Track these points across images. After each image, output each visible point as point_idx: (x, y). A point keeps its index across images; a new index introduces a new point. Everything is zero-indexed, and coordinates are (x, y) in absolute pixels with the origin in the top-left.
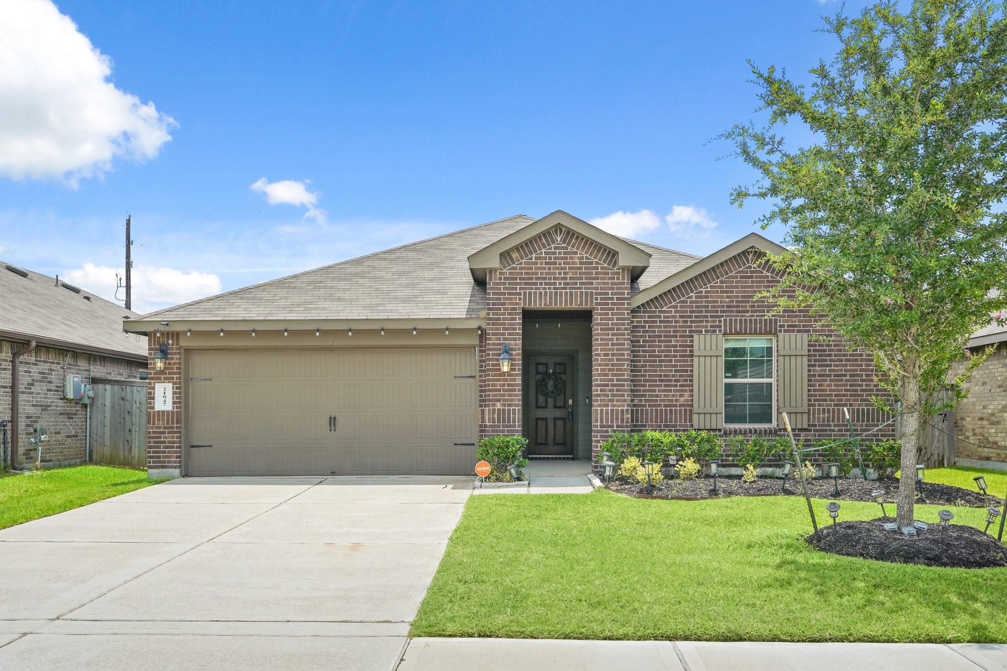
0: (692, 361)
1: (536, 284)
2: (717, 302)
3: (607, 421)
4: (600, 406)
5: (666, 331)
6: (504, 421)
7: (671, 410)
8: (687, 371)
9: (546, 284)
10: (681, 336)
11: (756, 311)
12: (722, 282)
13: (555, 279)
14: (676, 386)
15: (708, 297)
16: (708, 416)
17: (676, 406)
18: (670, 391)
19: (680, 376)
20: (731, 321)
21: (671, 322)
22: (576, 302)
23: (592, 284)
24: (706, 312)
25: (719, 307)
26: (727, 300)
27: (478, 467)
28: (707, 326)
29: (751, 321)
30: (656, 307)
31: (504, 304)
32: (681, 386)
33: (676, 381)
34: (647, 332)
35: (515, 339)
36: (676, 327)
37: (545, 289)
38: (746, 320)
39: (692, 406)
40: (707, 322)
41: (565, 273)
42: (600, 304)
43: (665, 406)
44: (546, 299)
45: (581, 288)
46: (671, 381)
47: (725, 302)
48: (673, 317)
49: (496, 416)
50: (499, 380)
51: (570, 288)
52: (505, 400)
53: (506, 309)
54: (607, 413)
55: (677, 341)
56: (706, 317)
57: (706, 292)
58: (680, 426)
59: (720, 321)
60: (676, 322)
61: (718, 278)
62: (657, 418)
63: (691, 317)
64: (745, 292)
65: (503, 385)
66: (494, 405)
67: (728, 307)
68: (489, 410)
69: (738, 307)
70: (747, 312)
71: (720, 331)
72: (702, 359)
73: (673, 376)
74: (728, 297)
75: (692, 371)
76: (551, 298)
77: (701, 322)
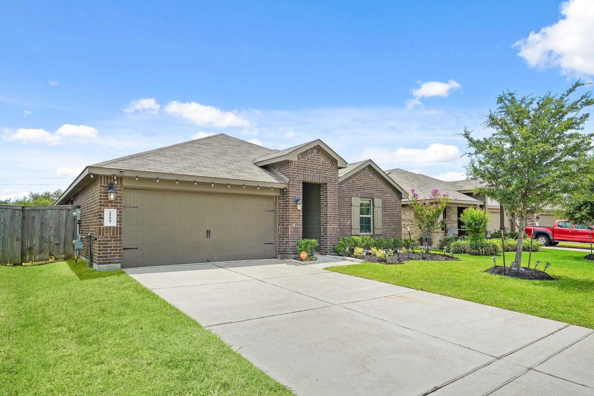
0: (351, 208)
1: (307, 170)
3: (332, 233)
4: (329, 225)
6: (296, 233)
8: (349, 212)
9: (311, 171)
10: (348, 197)
11: (368, 189)
12: (359, 177)
13: (314, 169)
14: (346, 217)
15: (355, 182)
16: (356, 230)
17: (346, 226)
18: (344, 220)
20: (361, 192)
22: (321, 180)
23: (326, 173)
24: (355, 188)
25: (358, 186)
27: (301, 254)
28: (355, 194)
29: (367, 193)
31: (296, 178)
32: (348, 217)
35: (300, 195)
36: (346, 193)
37: (310, 173)
38: (365, 193)
39: (351, 226)
40: (355, 192)
41: (317, 167)
42: (329, 182)
43: (343, 226)
44: (311, 178)
45: (322, 174)
46: (345, 215)
47: (360, 185)
48: (345, 189)
49: (293, 230)
50: (294, 213)
51: (319, 174)
52: (296, 223)
53: (296, 180)
54: (331, 229)
55: (346, 199)
56: (355, 190)
57: (355, 180)
58: (348, 234)
59: (359, 192)
60: (346, 191)
61: (358, 175)
62: (341, 231)
63: (350, 190)
64: (365, 181)
65: (295, 216)
66: (292, 225)
67: (361, 187)
68: (290, 227)
69: (363, 187)
70: (366, 189)
71: (359, 196)
72: (354, 207)
73: (346, 213)
74: (361, 183)
75: (351, 211)
76: (313, 177)
77: (353, 192)
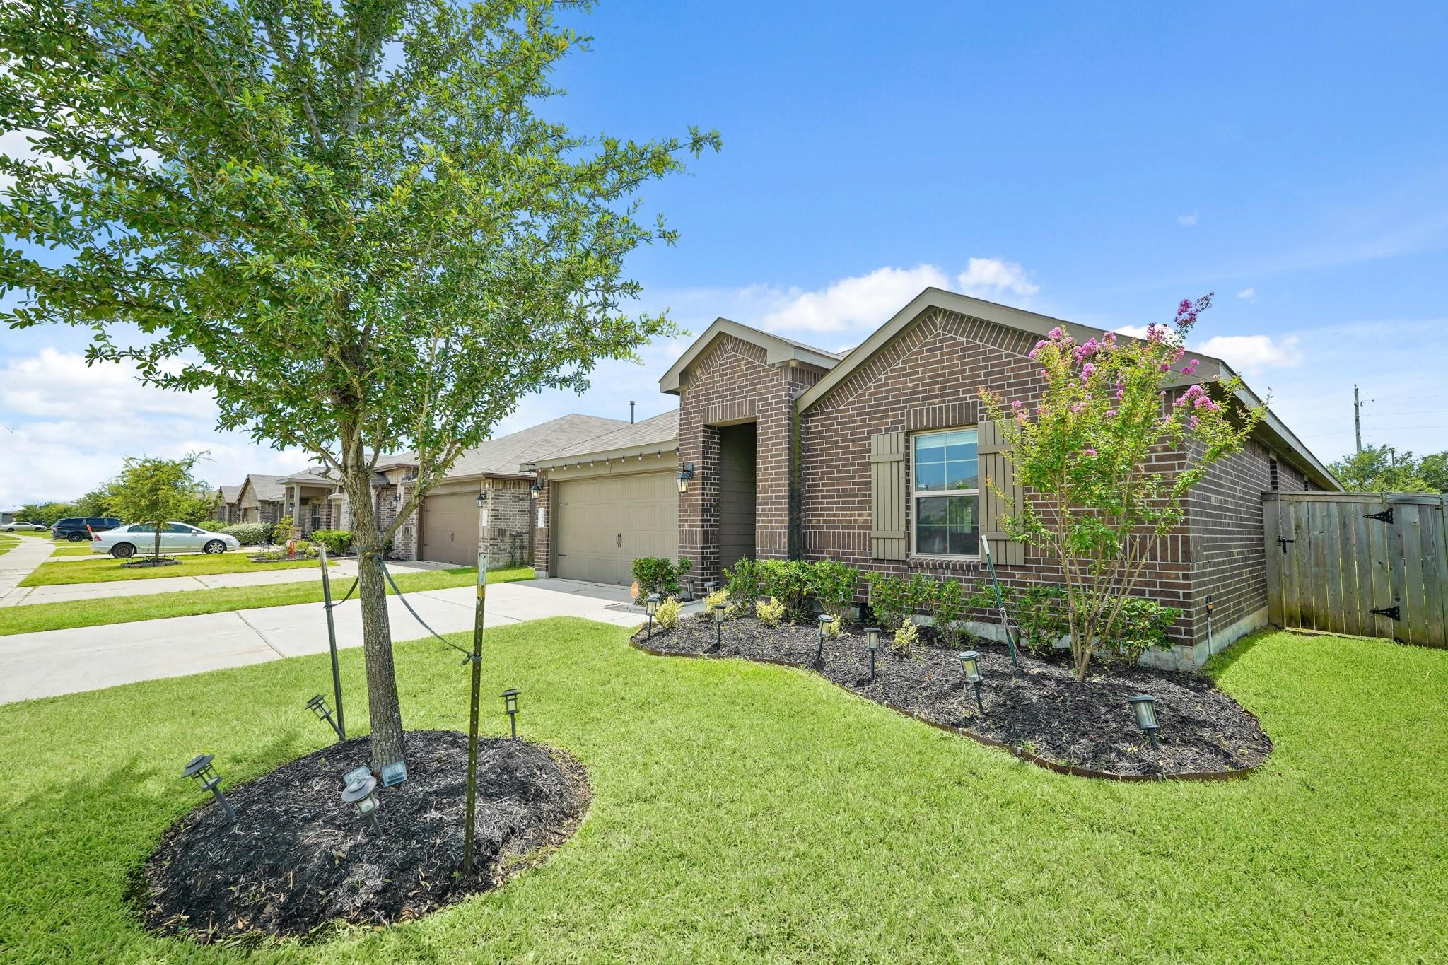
0: (870, 470)
1: (712, 399)
2: (898, 389)
3: (767, 547)
4: (760, 527)
5: (843, 435)
6: (689, 543)
7: (849, 533)
8: (865, 483)
9: (720, 397)
10: (859, 439)
11: (948, 395)
12: (904, 362)
13: (726, 390)
14: (854, 502)
15: (889, 384)
16: (888, 542)
17: (854, 528)
18: (848, 509)
19: (859, 490)
20: (915, 412)
21: (848, 422)
22: (742, 412)
23: (755, 390)
24: (887, 404)
25: (900, 395)
26: (911, 385)
28: (887, 423)
29: (940, 409)
30: (833, 407)
31: (690, 423)
32: (860, 502)
33: (854, 496)
34: (824, 437)
35: (697, 458)
36: (853, 428)
37: (719, 403)
38: (934, 409)
39: (870, 528)
40: (887, 417)
42: (761, 411)
43: (843, 528)
44: (720, 413)
45: (745, 397)
46: (848, 496)
47: (909, 388)
48: (851, 416)
49: (684, 537)
50: (687, 500)
51: (738, 398)
52: (691, 521)
53: (692, 428)
54: (766, 536)
55: (855, 446)
56: (886, 411)
57: (886, 379)
58: (860, 554)
59: (903, 415)
60: (854, 422)
61: (899, 358)
62: (834, 543)
63: (869, 413)
64: (932, 370)
65: (689, 505)
66: (684, 526)
67: (912, 394)
68: (681, 531)
69: (925, 392)
70: (936, 397)
71: (903, 428)
72: (881, 466)
73: (851, 490)
74: (911, 381)
75: (870, 483)
76: (723, 411)
77: (881, 418)
